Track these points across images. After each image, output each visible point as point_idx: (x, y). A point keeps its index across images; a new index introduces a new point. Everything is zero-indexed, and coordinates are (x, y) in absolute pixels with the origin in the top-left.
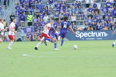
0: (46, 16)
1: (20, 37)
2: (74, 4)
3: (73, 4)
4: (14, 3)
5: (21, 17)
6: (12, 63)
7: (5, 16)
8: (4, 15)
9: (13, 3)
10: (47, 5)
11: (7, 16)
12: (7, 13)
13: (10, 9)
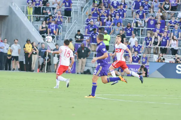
0: (134, 37)
1: (89, 68)
2: (173, 22)
3: (171, 21)
4: (83, 14)
5: (92, 36)
6: (73, 107)
7: (69, 33)
8: (67, 32)
9: (81, 14)
10: (136, 21)
11: (72, 34)
12: (71, 28)
13: (77, 22)
